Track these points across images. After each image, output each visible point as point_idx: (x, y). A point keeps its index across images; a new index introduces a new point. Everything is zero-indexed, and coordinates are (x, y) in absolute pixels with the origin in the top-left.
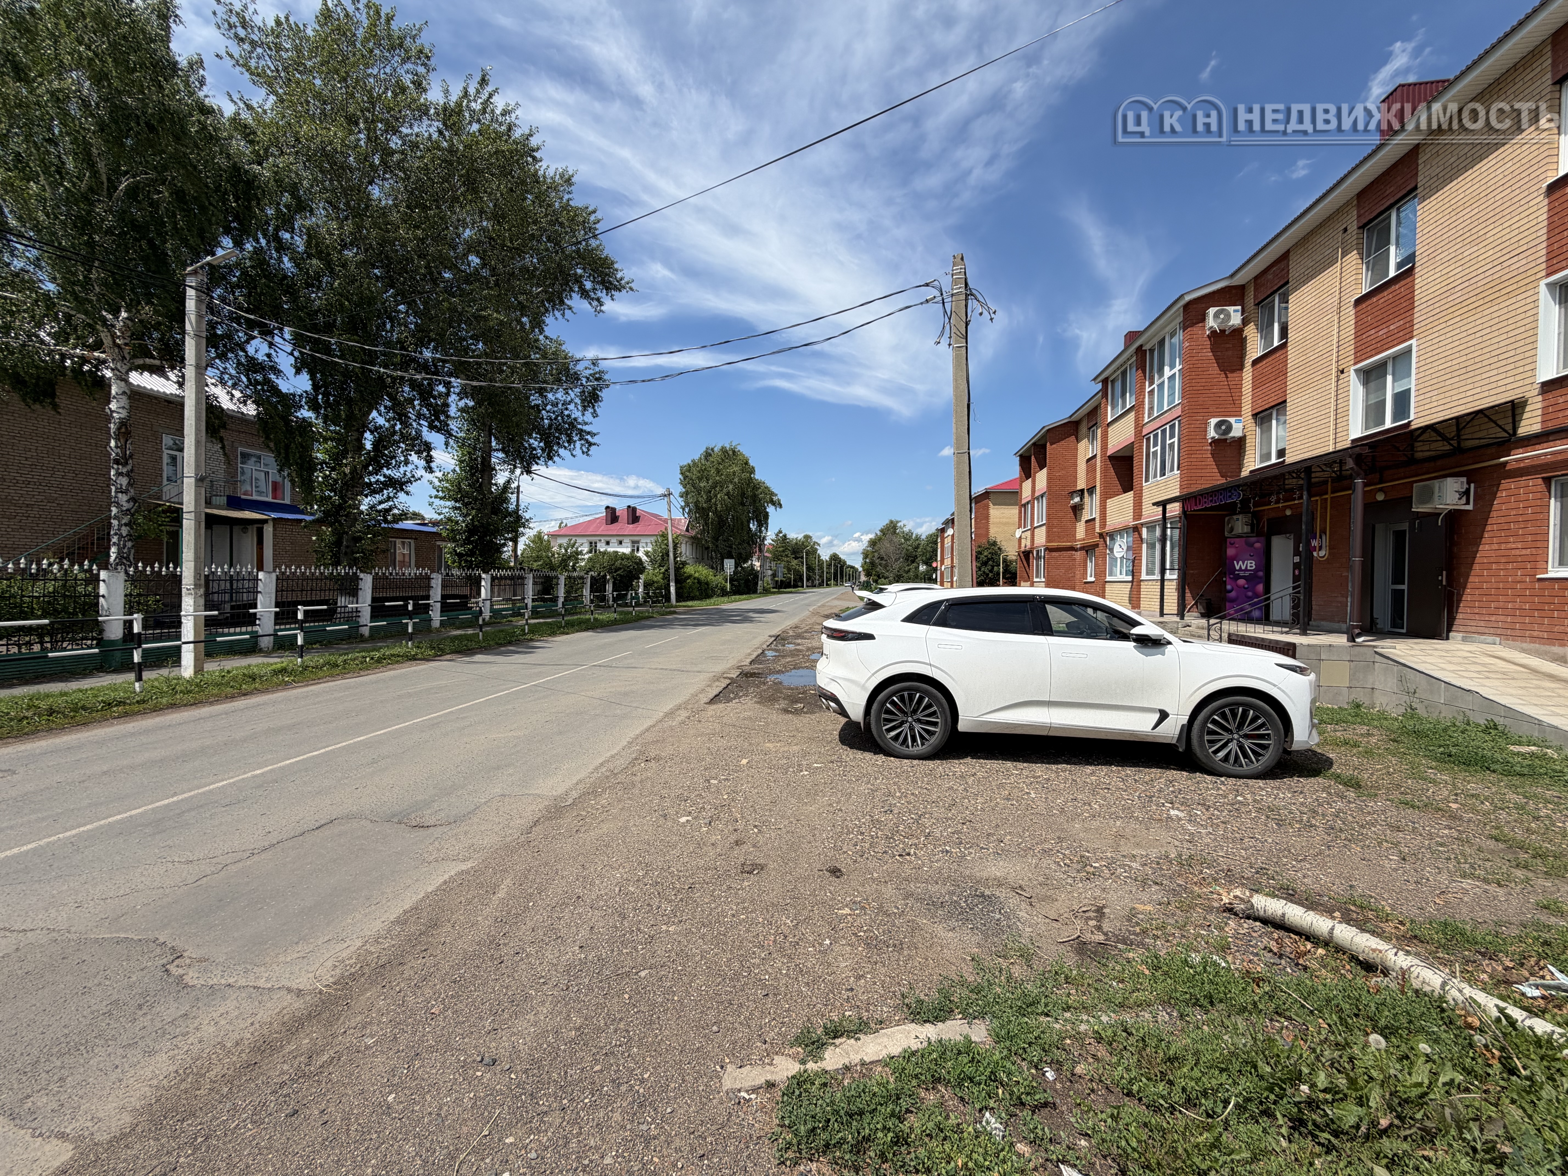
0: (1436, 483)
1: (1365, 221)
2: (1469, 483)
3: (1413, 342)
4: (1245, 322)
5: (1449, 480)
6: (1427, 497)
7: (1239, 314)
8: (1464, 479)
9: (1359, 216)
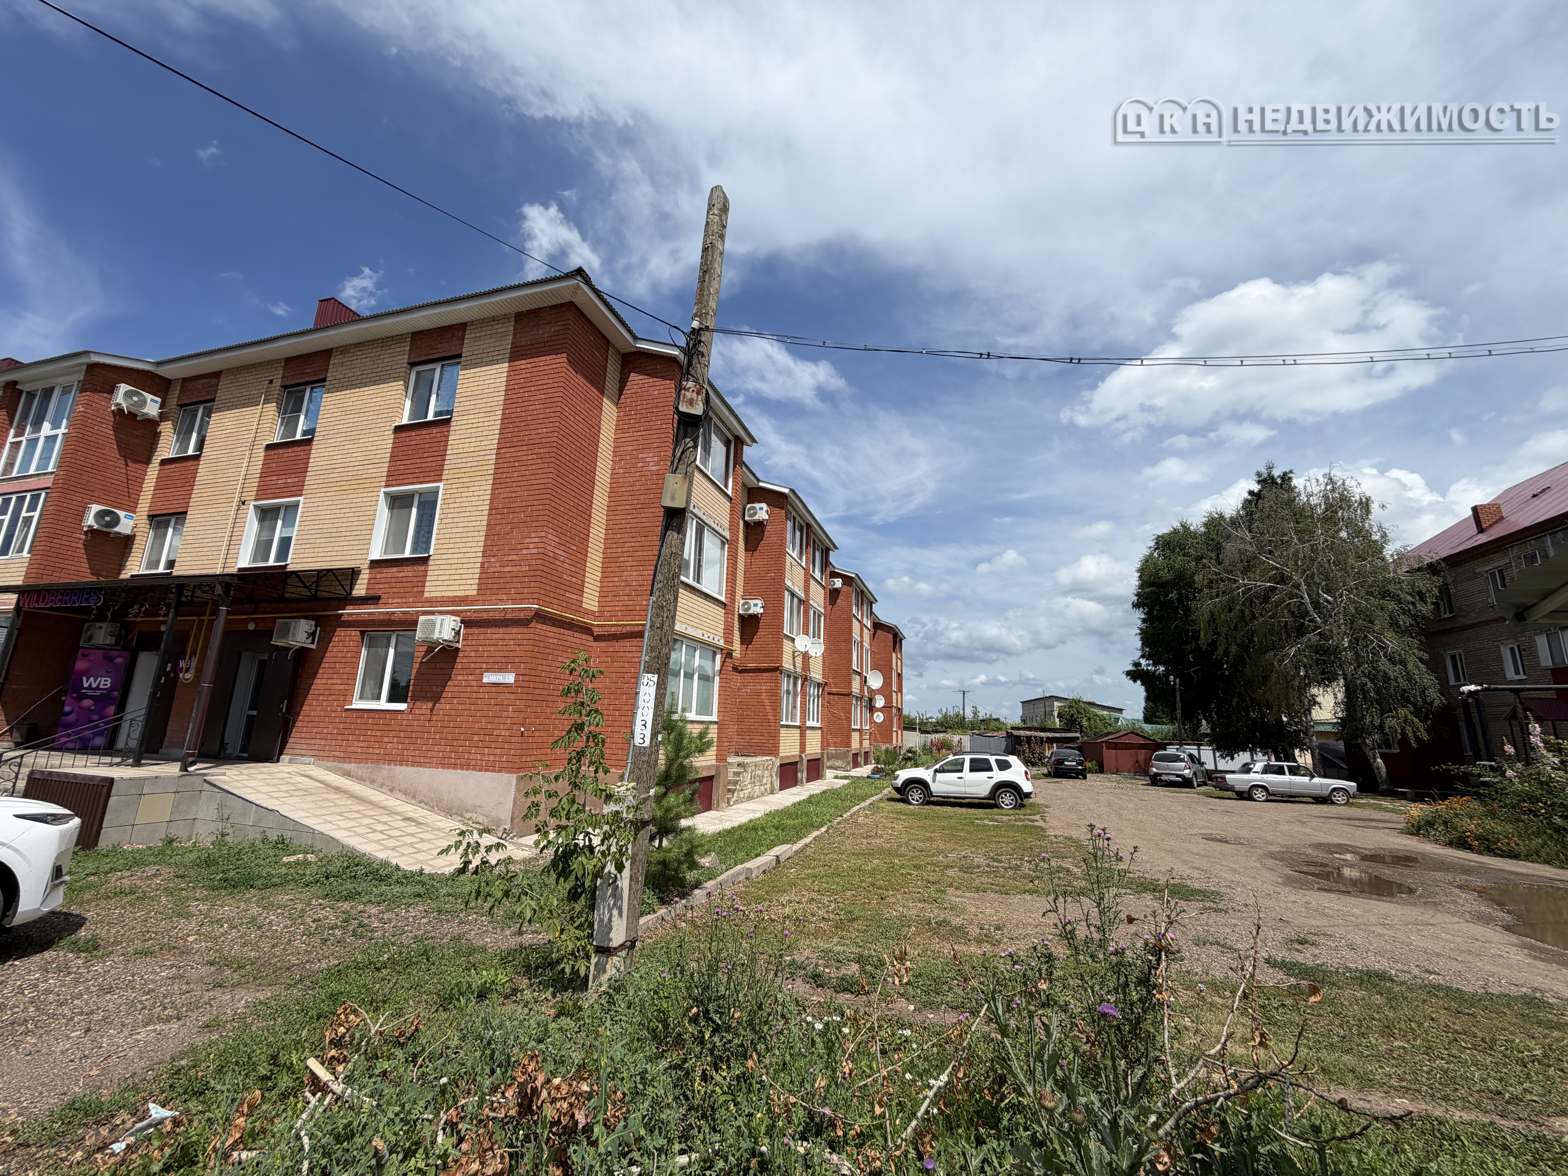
0: (293, 622)
1: (287, 383)
2: (316, 626)
3: (301, 499)
4: (163, 417)
5: (303, 621)
6: (285, 632)
7: (157, 406)
8: (313, 623)
9: (283, 377)
